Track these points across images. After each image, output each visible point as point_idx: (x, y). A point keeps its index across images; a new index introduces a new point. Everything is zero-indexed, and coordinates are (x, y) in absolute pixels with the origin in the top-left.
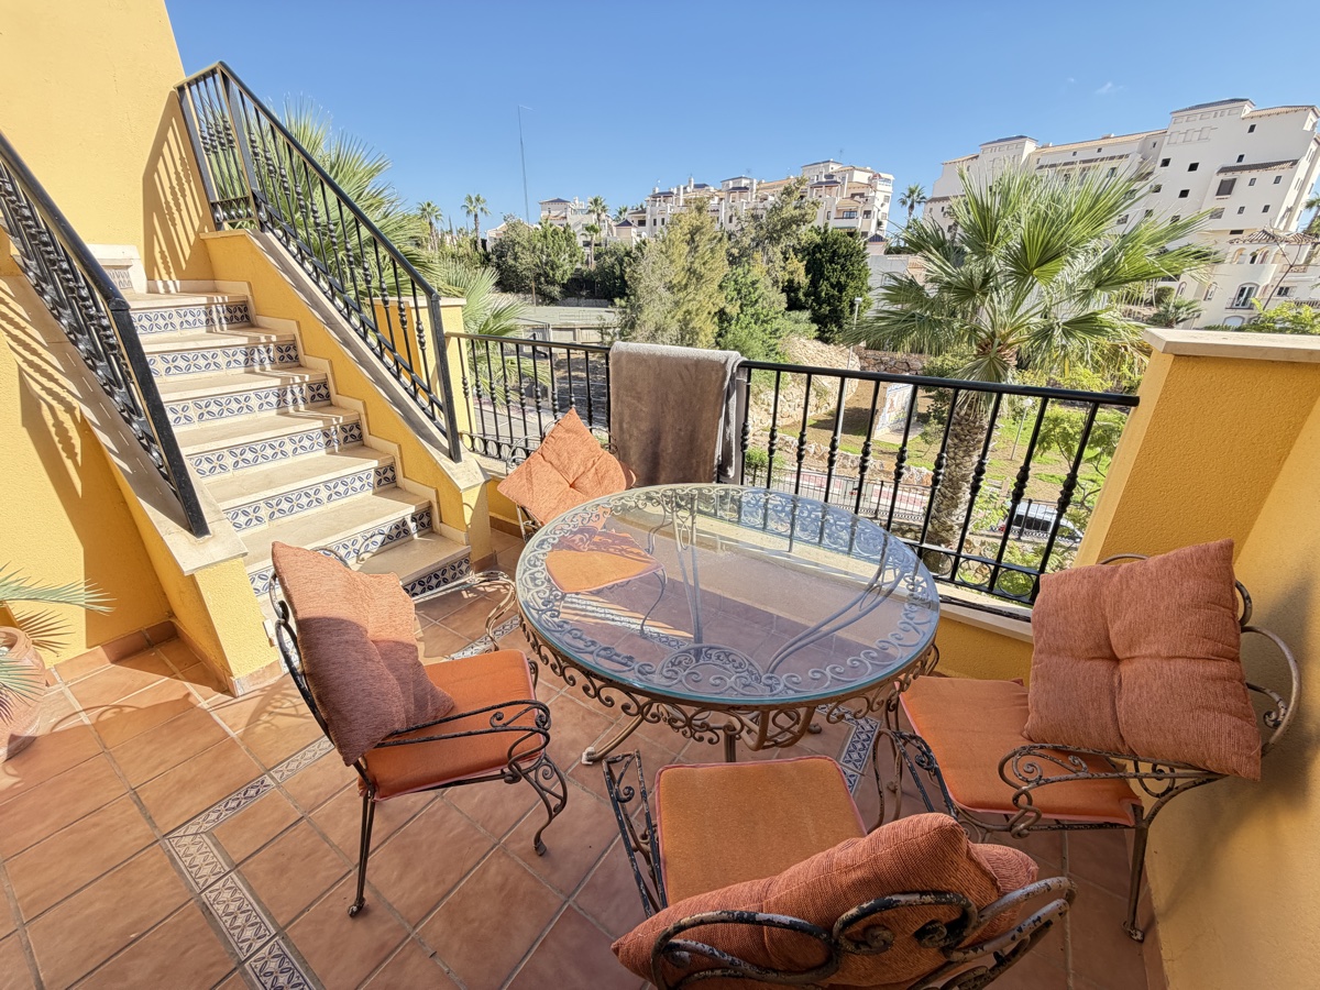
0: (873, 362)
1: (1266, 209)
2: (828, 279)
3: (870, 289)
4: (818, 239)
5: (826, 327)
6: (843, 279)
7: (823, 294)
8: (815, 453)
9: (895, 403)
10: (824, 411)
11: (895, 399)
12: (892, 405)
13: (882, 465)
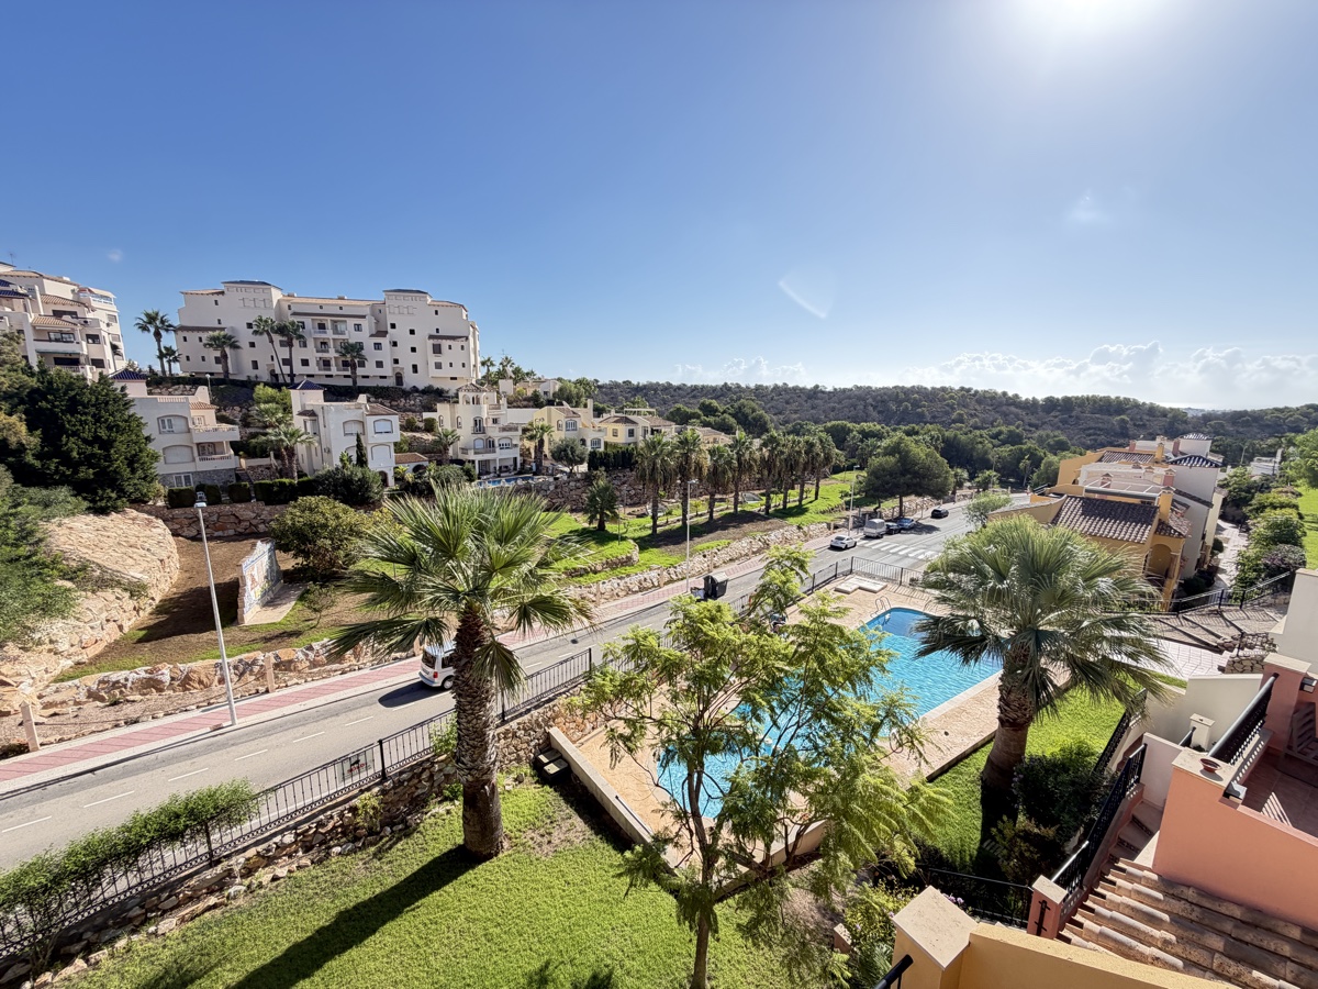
0: (186, 522)
1: (464, 365)
2: (75, 434)
3: (148, 439)
4: (33, 382)
5: (96, 494)
6: (103, 433)
7: (75, 454)
8: (173, 679)
9: (256, 578)
10: (149, 610)
11: (255, 573)
12: (253, 580)
13: (277, 657)
